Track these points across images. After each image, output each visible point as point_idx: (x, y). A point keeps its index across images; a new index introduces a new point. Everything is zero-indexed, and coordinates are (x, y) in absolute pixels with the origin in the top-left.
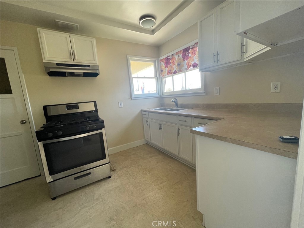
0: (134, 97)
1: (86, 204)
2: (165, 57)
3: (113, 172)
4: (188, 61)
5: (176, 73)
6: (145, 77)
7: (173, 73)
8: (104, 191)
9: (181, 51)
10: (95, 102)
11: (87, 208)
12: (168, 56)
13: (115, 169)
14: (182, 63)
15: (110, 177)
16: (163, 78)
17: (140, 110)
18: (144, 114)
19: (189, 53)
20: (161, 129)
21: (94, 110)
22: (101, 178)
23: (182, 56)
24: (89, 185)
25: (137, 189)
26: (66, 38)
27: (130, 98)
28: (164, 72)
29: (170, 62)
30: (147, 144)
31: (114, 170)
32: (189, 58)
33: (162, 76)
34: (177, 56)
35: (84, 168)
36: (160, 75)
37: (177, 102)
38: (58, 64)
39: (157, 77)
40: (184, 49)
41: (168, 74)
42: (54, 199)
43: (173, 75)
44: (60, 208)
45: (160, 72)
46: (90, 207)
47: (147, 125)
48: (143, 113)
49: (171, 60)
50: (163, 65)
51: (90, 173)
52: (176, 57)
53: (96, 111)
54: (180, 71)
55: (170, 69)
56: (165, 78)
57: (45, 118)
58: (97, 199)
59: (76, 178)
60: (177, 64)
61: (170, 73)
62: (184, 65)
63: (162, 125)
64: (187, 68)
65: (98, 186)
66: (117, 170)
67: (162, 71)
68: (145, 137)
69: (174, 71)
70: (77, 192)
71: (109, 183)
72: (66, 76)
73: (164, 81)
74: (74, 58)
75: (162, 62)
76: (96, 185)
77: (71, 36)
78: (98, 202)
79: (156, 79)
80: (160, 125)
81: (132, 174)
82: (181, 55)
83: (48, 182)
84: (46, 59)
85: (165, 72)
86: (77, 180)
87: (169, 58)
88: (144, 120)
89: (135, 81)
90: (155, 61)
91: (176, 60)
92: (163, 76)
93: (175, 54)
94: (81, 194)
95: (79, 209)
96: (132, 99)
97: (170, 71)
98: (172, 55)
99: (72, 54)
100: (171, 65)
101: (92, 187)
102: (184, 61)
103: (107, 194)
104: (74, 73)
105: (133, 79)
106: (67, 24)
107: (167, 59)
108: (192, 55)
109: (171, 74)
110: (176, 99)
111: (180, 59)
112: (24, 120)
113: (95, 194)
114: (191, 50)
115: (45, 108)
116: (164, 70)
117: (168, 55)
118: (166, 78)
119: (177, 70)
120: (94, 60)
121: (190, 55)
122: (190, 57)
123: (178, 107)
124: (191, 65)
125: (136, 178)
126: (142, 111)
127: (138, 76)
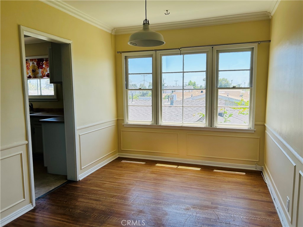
4: (42, 70)
5: (31, 78)
9: (35, 59)
23: (37, 64)
34: (32, 62)
37: (33, 106)
40: (39, 59)
54: (35, 77)
60: (31, 70)
62: (38, 72)
64: (41, 76)
69: (28, 76)
91: (31, 66)
93: (30, 60)
98: (27, 60)
102: (39, 69)
110: (31, 103)
111: (34, 66)
114: (44, 62)
119: (31, 75)
122: (44, 67)
124: (45, 75)
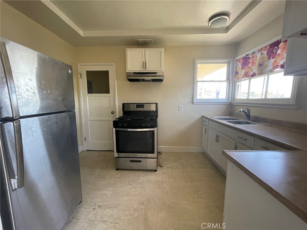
0: (196, 101)
1: (132, 183)
2: (243, 56)
3: (160, 168)
4: (275, 59)
5: (255, 76)
6: (212, 81)
7: (250, 76)
8: (147, 180)
9: (266, 47)
10: (157, 104)
11: (131, 186)
12: (247, 55)
13: (163, 166)
14: (265, 63)
15: (156, 171)
16: (238, 81)
17: (201, 116)
18: (204, 121)
19: (278, 48)
20: (217, 141)
21: (155, 110)
22: (148, 169)
23: (267, 54)
24: (139, 170)
25: (173, 191)
26: (142, 52)
27: (191, 102)
28: (239, 74)
29: (249, 62)
30: (204, 153)
31: (161, 167)
32: (277, 56)
33: (235, 79)
34: (260, 53)
35: (137, 155)
36: (234, 77)
37: (249, 113)
38: (135, 73)
39: (229, 80)
40: (272, 43)
41: (243, 77)
42: (117, 170)
43: (251, 79)
44: (118, 178)
45: (234, 74)
46: (133, 186)
47: (205, 133)
48: (204, 119)
49: (251, 59)
50: (240, 65)
51: (140, 161)
52: (259, 55)
53: (157, 111)
54: (261, 73)
55: (247, 71)
56: (240, 81)
57: (122, 112)
58: (140, 183)
59: (132, 161)
60: (257, 64)
61: (246, 75)
62: (268, 65)
63: (220, 137)
64: (272, 70)
65: (145, 174)
66: (164, 168)
67: (237, 73)
68: (203, 145)
69: (252, 74)
70: (130, 172)
71: (152, 175)
72: (140, 81)
73: (238, 86)
74: (146, 68)
75: (238, 63)
76: (144, 172)
77: (146, 50)
78: (140, 186)
79: (227, 83)
80: (217, 137)
81: (175, 176)
82: (265, 53)
83: (115, 157)
84: (128, 70)
85: (241, 74)
86: (132, 163)
87: (249, 57)
88: (203, 127)
89: (199, 85)
90: (230, 62)
91: (258, 58)
92: (238, 79)
93: (258, 51)
94: (132, 174)
95: (127, 184)
96: (193, 104)
97: (248, 73)
98: (254, 52)
99: (144, 65)
100: (250, 65)
101: (141, 172)
102: (269, 59)
103: (148, 183)
104: (144, 79)
105: (198, 83)
106: (145, 40)
107: (246, 59)
108: (282, 51)
109: (248, 77)
110: (247, 109)
111: (263, 58)
112: (113, 112)
113: (140, 179)
114: (282, 44)
115: (123, 104)
116: (240, 72)
117: (247, 53)
118: (242, 82)
119: (256, 72)
120: (161, 68)
121: (279, 52)
122: (279, 54)
123: (249, 119)
124: (277, 66)
125: (176, 181)
126: (203, 117)
127: (203, 80)
